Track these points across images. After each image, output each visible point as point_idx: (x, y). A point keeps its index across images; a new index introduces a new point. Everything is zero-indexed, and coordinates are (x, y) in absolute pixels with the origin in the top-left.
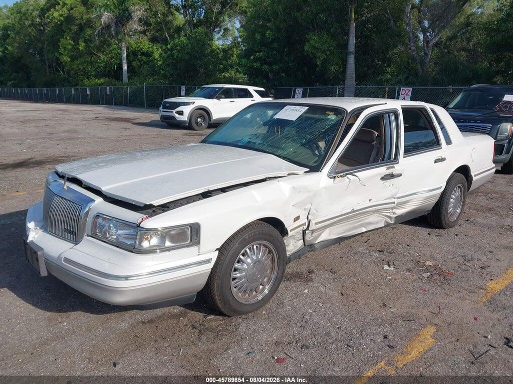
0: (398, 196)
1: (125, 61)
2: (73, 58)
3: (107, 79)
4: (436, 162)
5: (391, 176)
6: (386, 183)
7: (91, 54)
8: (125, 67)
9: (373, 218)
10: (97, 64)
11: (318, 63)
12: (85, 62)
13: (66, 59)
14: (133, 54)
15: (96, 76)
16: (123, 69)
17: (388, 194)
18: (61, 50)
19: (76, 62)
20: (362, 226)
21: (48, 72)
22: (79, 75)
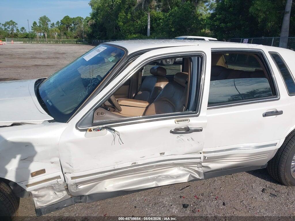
0: (204, 150)
1: (149, 24)
2: (124, 23)
3: (139, 34)
4: (265, 115)
5: (188, 130)
6: (182, 137)
7: (134, 21)
8: (149, 27)
9: (175, 171)
10: (136, 26)
11: (259, 21)
12: (129, 26)
13: (121, 24)
14: (154, 20)
15: (134, 33)
16: (148, 28)
17: (188, 149)
18: (119, 19)
19: (125, 25)
20: (153, 180)
21: (115, 31)
22: (127, 32)
